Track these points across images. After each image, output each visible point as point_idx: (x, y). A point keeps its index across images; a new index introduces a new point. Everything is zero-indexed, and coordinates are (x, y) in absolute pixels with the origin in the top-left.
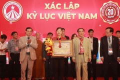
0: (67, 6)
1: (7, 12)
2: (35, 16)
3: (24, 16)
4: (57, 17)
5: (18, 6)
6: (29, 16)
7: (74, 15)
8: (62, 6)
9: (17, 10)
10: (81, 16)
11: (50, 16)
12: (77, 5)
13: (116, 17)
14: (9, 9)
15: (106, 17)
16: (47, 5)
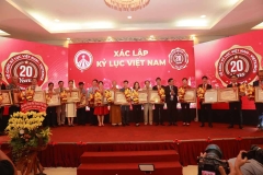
0: (136, 53)
1: (79, 60)
2: (104, 64)
3: (94, 65)
4: (126, 64)
5: (89, 54)
6: (98, 64)
7: (143, 61)
8: (131, 53)
9: (87, 58)
10: (150, 62)
11: (120, 63)
12: (146, 52)
13: (184, 63)
14: (80, 59)
15: (174, 63)
16: (116, 53)
